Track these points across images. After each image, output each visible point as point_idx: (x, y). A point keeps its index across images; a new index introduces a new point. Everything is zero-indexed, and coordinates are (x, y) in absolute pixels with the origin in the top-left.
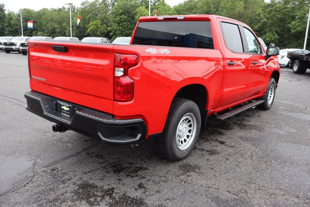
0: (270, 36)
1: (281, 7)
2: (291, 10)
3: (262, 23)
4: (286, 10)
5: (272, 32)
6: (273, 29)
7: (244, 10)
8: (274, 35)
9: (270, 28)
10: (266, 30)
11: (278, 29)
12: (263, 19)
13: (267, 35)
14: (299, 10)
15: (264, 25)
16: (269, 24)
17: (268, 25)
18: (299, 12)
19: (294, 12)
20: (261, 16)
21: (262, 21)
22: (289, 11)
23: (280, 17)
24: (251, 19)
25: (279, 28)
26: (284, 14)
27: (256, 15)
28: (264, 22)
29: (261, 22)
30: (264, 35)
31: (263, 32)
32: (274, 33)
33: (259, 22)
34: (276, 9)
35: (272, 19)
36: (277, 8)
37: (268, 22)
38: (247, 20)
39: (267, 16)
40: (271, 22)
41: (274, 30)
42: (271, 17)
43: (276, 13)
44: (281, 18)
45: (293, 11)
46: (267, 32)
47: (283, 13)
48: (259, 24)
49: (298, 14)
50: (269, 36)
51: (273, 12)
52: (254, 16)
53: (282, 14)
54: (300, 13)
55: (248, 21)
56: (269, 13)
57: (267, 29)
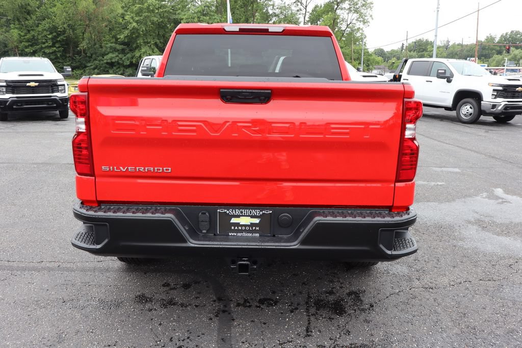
0: (148, 53)
1: (156, 5)
2: (171, 10)
3: (131, 30)
4: (164, 10)
5: (149, 45)
6: (149, 41)
7: (94, 7)
8: (153, 50)
9: (145, 38)
10: (138, 42)
11: (158, 41)
12: (130, 23)
13: (143, 50)
14: (182, 11)
15: (133, 33)
16: (142, 31)
17: (141, 33)
18: (183, 13)
19: (175, 14)
20: (127, 17)
21: (130, 27)
22: (168, 12)
23: (158, 20)
24: (111, 22)
25: (159, 39)
26: (162, 16)
27: (117, 15)
28: (134, 28)
29: (128, 29)
30: (137, 51)
31: (134, 46)
32: (152, 46)
33: (126, 28)
34: (148, 8)
35: (146, 24)
36: (149, 6)
37: (140, 29)
38: (104, 25)
39: (137, 19)
40: (144, 29)
41: (152, 43)
42: (143, 19)
43: (149, 14)
44: (159, 23)
45: (174, 12)
46: (141, 45)
47: (160, 15)
48: (126, 32)
49: (184, 17)
50: (146, 52)
51: (145, 12)
52: (115, 18)
53: (159, 17)
54: (186, 16)
55: (106, 26)
56: (138, 13)
57: (140, 41)
